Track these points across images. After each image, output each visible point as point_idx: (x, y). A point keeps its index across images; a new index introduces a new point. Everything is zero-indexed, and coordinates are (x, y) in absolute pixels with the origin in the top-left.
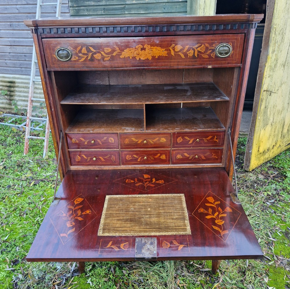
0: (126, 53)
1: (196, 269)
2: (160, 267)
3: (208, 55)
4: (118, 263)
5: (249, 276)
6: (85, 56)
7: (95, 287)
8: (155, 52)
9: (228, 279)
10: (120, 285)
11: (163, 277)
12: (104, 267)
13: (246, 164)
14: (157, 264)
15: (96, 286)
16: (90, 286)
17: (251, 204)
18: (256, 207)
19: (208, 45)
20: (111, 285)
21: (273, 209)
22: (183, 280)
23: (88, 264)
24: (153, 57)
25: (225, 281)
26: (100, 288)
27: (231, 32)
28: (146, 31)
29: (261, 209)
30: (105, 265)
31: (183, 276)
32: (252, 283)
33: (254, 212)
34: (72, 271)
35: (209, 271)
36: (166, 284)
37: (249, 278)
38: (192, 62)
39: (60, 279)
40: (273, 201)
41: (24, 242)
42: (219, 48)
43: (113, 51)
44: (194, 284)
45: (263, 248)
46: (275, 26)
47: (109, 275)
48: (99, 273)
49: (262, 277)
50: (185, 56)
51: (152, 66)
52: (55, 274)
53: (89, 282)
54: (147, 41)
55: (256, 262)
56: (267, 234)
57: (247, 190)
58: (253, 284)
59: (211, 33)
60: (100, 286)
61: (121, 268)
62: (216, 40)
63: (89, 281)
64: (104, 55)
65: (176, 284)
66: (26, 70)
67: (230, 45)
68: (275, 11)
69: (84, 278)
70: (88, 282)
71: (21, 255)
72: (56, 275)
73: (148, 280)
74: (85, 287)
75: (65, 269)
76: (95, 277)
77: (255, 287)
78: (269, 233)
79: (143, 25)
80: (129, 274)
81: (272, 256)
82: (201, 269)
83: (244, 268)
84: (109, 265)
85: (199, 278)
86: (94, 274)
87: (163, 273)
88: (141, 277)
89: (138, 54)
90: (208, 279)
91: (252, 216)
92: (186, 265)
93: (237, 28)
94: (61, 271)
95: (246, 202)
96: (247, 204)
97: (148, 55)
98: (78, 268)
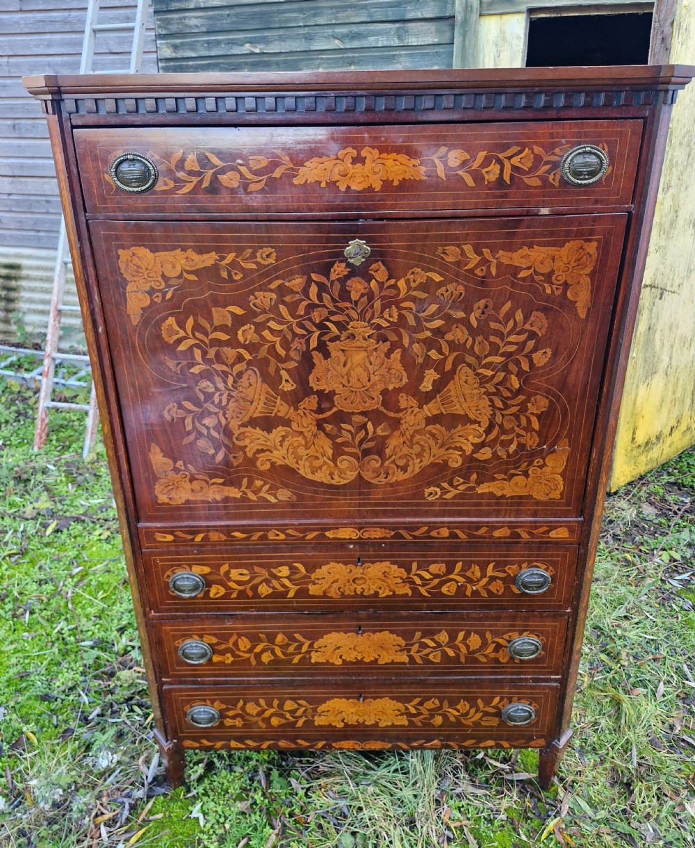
0: (311, 172)
1: (493, 774)
2: (396, 771)
3: (542, 178)
4: (276, 758)
5: (642, 797)
6: (195, 180)
7: (211, 831)
8: (391, 169)
9: (583, 804)
10: (284, 825)
11: (402, 802)
12: (238, 769)
14: (386, 763)
15: (216, 827)
16: (199, 826)
17: (630, 584)
18: (643, 592)
19: (541, 149)
20: (258, 825)
21: (688, 598)
22: (459, 808)
23: (195, 759)
24: (387, 184)
25: (576, 812)
26: (226, 832)
27: (605, 113)
28: (369, 110)
29: (657, 598)
30: (240, 764)
31: (458, 795)
32: (652, 820)
33: (640, 611)
34: (150, 779)
35: (530, 782)
36: (411, 822)
37: (643, 802)
38: (494, 196)
39: (114, 807)
40: (685, 576)
41: (19, 691)
42: (570, 158)
43: (274, 164)
44: (490, 821)
45: (673, 710)
47: (251, 794)
48: (224, 787)
49: (678, 800)
50: (475, 180)
51: (384, 207)
52: (100, 791)
53: (196, 816)
54: (370, 137)
55: (658, 754)
56: (679, 670)
57: (616, 546)
58: (656, 820)
59: (549, 117)
60: (227, 826)
61: (285, 773)
62: (563, 138)
63: (196, 811)
64: (249, 176)
65: (440, 822)
67: (604, 149)
69: (183, 800)
70: (193, 816)
71: (11, 730)
72: (105, 793)
73: (360, 809)
74: (184, 830)
75: (130, 775)
76: (212, 798)
77: (663, 830)
78: (685, 668)
79: (359, 93)
80: (308, 789)
82: (507, 773)
83: (626, 771)
85: (505, 803)
86: (210, 788)
87: (404, 789)
88: (341, 798)
89: (343, 173)
90: (528, 804)
91: (636, 620)
92: (465, 763)
93: (622, 102)
94: (117, 782)
95: (616, 581)
96: (619, 586)
97: (372, 177)
98: (167, 770)
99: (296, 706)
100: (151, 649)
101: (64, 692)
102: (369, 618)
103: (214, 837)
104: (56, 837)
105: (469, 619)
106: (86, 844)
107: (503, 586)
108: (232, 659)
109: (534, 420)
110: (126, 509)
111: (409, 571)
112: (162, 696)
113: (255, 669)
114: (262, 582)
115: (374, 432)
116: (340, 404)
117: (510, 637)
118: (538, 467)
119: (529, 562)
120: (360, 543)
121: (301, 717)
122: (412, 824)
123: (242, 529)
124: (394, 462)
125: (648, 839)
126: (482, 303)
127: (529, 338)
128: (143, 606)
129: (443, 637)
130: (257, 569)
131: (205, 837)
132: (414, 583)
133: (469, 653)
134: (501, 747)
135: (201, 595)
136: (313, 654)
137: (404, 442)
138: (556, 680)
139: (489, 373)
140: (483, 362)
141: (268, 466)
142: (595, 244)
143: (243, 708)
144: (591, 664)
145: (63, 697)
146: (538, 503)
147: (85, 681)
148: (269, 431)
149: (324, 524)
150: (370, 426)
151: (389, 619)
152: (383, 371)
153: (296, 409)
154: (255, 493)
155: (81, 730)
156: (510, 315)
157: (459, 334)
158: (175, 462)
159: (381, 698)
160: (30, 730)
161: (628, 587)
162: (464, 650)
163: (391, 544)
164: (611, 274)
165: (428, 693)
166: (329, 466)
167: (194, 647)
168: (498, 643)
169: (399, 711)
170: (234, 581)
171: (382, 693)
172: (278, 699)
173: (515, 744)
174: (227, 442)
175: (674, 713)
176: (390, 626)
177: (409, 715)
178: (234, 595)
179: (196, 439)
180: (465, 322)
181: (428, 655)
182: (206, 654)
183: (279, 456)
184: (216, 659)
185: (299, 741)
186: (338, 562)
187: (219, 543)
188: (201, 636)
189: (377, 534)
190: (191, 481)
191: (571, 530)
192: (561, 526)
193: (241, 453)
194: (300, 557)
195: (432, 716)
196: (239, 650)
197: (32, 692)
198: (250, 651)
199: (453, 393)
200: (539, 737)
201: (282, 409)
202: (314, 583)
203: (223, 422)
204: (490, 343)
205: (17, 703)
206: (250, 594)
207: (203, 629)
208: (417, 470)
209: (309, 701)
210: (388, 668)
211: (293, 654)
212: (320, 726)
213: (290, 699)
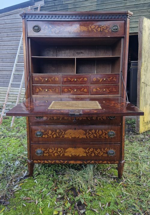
1: (107, 176)
5: (143, 179)
7: (39, 184)
8: (82, 29)
9: (129, 180)
11: (85, 177)
12: (46, 175)
13: (137, 129)
16: (36, 183)
22: (99, 180)
25: (127, 182)
34: (24, 176)
36: (87, 182)
44: (106, 183)
46: (144, 48)
47: (49, 178)
48: (42, 177)
58: (146, 183)
60: (43, 183)
63: (35, 181)
65: (94, 182)
66: (6, 84)
68: (143, 40)
69: (32, 179)
73: (75, 179)
74: (32, 184)
75: (20, 174)
76: (39, 179)
80: (63, 177)
82: (111, 176)
83: (139, 175)
84: (49, 174)
85: (110, 180)
86: (39, 177)
89: (73, 29)
90: (116, 181)
97: (78, 30)
99: (60, 150)
100: (29, 133)
108: (47, 136)
112: (30, 147)
113: (52, 139)
117: (108, 131)
121: (61, 153)
128: (29, 122)
129: (93, 131)
133: (99, 135)
134: (108, 163)
135: (41, 119)
136: (65, 135)
138: (119, 144)
143: (49, 150)
159: (80, 148)
165: (91, 146)
168: (105, 133)
169: (84, 152)
171: (80, 146)
172: (57, 148)
173: (111, 162)
177: (86, 153)
178: (49, 119)
181: (90, 136)
184: (44, 136)
185: (61, 161)
195: (92, 153)
196: (49, 134)
198: (51, 134)
200: (117, 160)
207: (41, 128)
209: (64, 149)
210: (81, 139)
211: (60, 135)
212: (66, 156)
213: (59, 148)
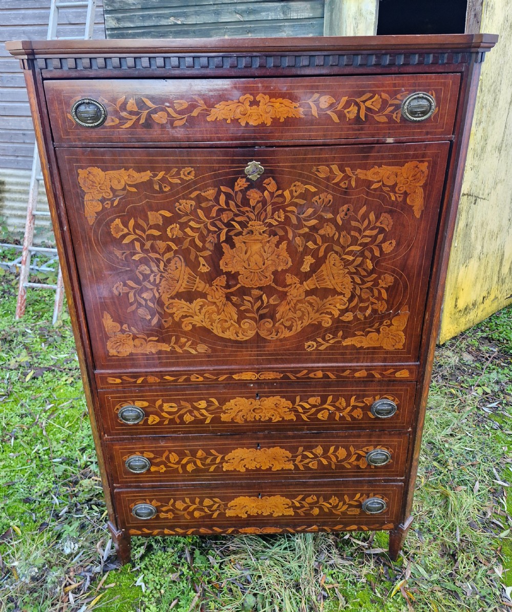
0: (220, 112)
1: (356, 550)
2: (285, 549)
3: (388, 116)
4: (198, 541)
5: (464, 564)
6: (134, 118)
7: (151, 595)
8: (279, 110)
9: (421, 570)
10: (204, 590)
11: (290, 571)
12: (170, 550)
14: (278, 543)
15: (154, 592)
16: (142, 591)
17: (454, 411)
18: (464, 417)
19: (387, 95)
20: (185, 590)
21: (496, 421)
22: (332, 575)
23: (138, 543)
24: (275, 121)
25: (417, 576)
26: (161, 595)
27: (433, 69)
28: (261, 66)
29: (473, 421)
30: (171, 546)
31: (331, 565)
32: (471, 580)
33: (462, 430)
34: (105, 559)
35: (382, 555)
36: (297, 586)
37: (464, 568)
38: (354, 130)
39: (79, 579)
40: (494, 405)
41: (7, 496)
42: (408, 101)
43: (193, 107)
44: (354, 584)
45: (486, 501)
47: (180, 568)
48: (160, 563)
49: (490, 565)
50: (339, 118)
51: (273, 137)
52: (69, 568)
53: (139, 584)
54: (263, 86)
55: (475, 533)
56: (489, 472)
57: (444, 384)
59: (393, 72)
60: (162, 591)
61: (204, 552)
62: (403, 87)
63: (139, 581)
64: (174, 115)
65: (318, 585)
67: (432, 95)
69: (130, 573)
72: (72, 569)
73: (260, 577)
74: (131, 595)
75: (91, 555)
76: (151, 571)
77: (479, 587)
78: (494, 471)
79: (255, 54)
80: (221, 563)
81: (505, 520)
82: (366, 549)
83: (452, 546)
84: (181, 545)
85: (365, 571)
86: (150, 564)
87: (291, 562)
88: (246, 570)
89: (243, 113)
90: (381, 571)
91: (459, 437)
92: (336, 542)
93: (445, 61)
94: (81, 561)
95: (445, 409)
96: (446, 412)
97: (265, 116)
98: (117, 551)
99: (212, 503)
100: (105, 463)
101: (41, 496)
102: (265, 437)
103: (153, 599)
104: (36, 602)
105: (338, 437)
106: (58, 607)
107: (362, 412)
108: (164, 469)
109: (383, 291)
110: (86, 361)
111: (294, 402)
112: (113, 497)
113: (182, 476)
114: (186, 413)
115: (268, 302)
116: (243, 281)
117: (367, 449)
118: (387, 326)
119: (381, 395)
120: (258, 383)
121: (216, 510)
122: (297, 587)
123: (171, 374)
124: (282, 324)
125: (468, 595)
126: (345, 207)
127: (379, 233)
128: (99, 431)
129: (319, 450)
130: (183, 403)
131: (146, 599)
132: (296, 411)
133: (338, 462)
134: (362, 530)
135: (142, 423)
136: (224, 464)
137: (290, 309)
138: (401, 481)
139: (351, 258)
140: (346, 250)
141: (190, 327)
142: (426, 164)
143: (173, 505)
144: (427, 469)
145: (40, 500)
146: (387, 352)
147: (56, 488)
148: (191, 302)
149: (232, 369)
150: (264, 297)
151: (280, 438)
152: (274, 257)
153: (211, 285)
154: (181, 347)
155: (53, 524)
156: (366, 216)
157: (329, 230)
158: (122, 326)
159: (274, 495)
160: (16, 524)
161: (453, 413)
162: (334, 459)
163: (281, 383)
164: (438, 186)
165: (309, 491)
166: (236, 327)
167: (137, 461)
168: (358, 454)
169: (288, 505)
170: (166, 412)
171: (275, 492)
172: (199, 498)
173: (372, 527)
174: (160, 310)
175: (487, 504)
176: (280, 443)
177: (295, 508)
178: (166, 422)
179: (137, 308)
180: (333, 221)
181: (308, 464)
182: (146, 466)
183: (198, 320)
184: (153, 469)
185: (215, 528)
186: (242, 397)
187: (155, 384)
188: (142, 453)
189: (271, 376)
190: (133, 339)
191: (411, 372)
192: (403, 369)
193: (170, 318)
194: (214, 394)
195: (312, 508)
196: (170, 462)
197: (17, 496)
198: (178, 463)
199: (324, 273)
200: (389, 522)
201: (201, 286)
202: (225, 413)
203: (157, 295)
204: (352, 237)
205: (6, 505)
206: (178, 421)
207: (144, 448)
208: (299, 329)
209: (222, 499)
210: (279, 474)
211: (209, 465)
212: (230, 517)
213: (208, 497)
